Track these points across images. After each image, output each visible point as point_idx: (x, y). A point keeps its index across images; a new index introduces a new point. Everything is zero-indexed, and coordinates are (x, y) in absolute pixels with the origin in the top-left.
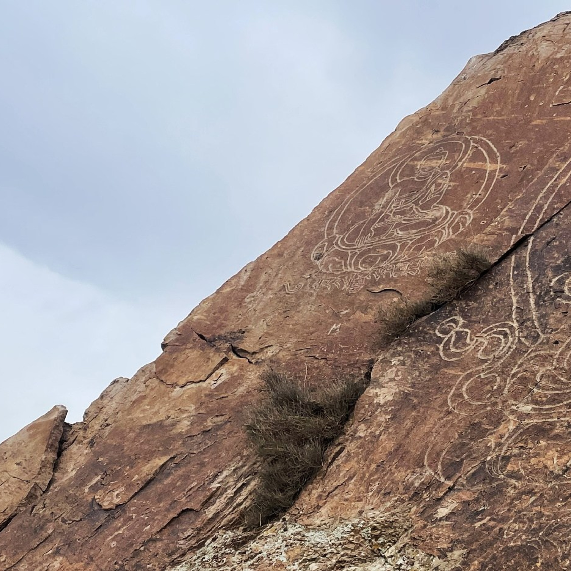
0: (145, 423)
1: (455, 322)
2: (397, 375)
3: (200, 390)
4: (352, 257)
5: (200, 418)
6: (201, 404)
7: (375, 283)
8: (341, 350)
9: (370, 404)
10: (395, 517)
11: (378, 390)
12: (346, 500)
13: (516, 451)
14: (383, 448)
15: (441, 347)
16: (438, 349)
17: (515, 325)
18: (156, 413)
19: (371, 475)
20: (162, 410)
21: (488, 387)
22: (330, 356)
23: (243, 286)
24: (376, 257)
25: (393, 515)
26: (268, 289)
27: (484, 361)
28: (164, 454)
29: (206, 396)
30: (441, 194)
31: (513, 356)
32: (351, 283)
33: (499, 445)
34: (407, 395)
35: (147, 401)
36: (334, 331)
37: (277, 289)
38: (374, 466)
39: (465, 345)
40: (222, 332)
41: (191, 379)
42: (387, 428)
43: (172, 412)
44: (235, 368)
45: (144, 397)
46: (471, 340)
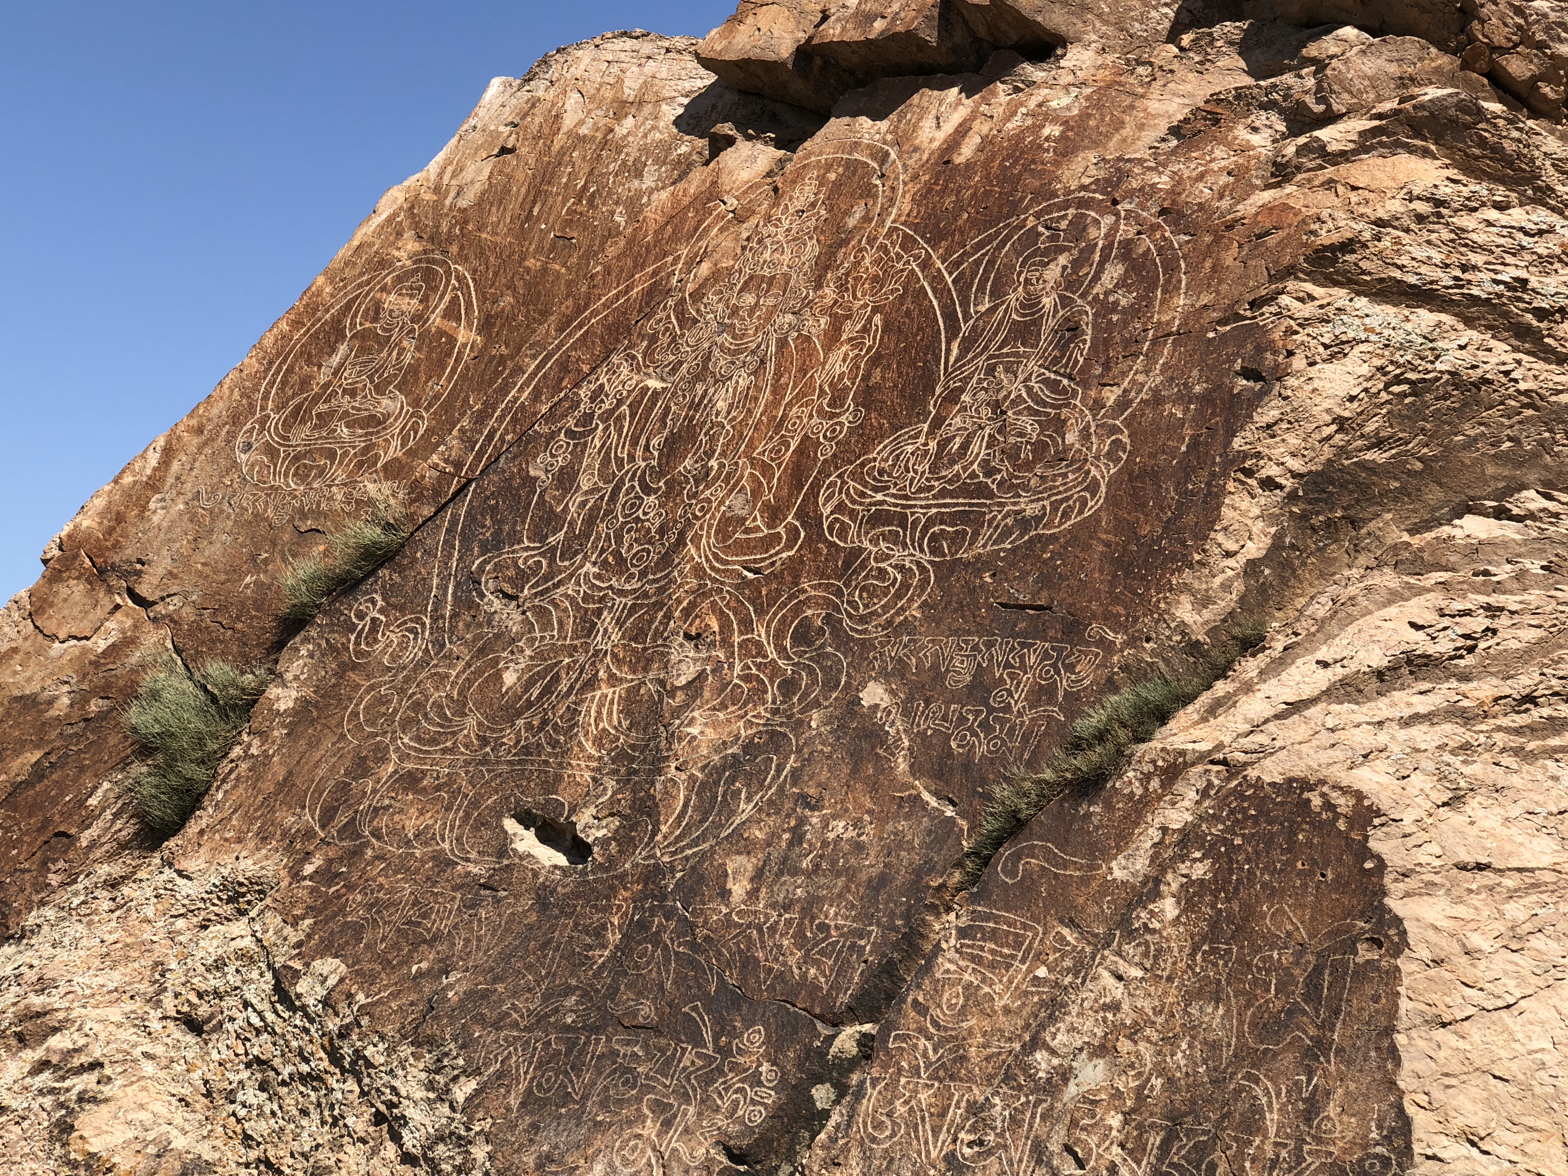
0: (16, 693)
1: (373, 602)
2: (302, 673)
3: (85, 651)
4: (284, 460)
5: (80, 699)
6: (85, 676)
7: (304, 516)
8: (252, 618)
9: (270, 710)
10: (264, 872)
11: (280, 690)
12: (226, 840)
13: (387, 802)
14: (274, 775)
15: (353, 638)
16: (349, 641)
17: (428, 621)
18: (29, 680)
19: (256, 810)
20: (37, 677)
21: (383, 709)
22: (239, 626)
23: (150, 478)
24: (312, 468)
25: (262, 868)
26: (179, 493)
27: (389, 669)
28: (37, 747)
29: (91, 663)
30: (400, 370)
31: (415, 670)
32: (276, 508)
33: (374, 791)
34: (308, 702)
35: (18, 657)
36: (247, 586)
37: (190, 495)
38: (260, 798)
39: (376, 641)
40: (116, 559)
41: (74, 631)
42: (282, 746)
43: (49, 682)
44: (129, 623)
45: (15, 650)
46: (383, 635)
